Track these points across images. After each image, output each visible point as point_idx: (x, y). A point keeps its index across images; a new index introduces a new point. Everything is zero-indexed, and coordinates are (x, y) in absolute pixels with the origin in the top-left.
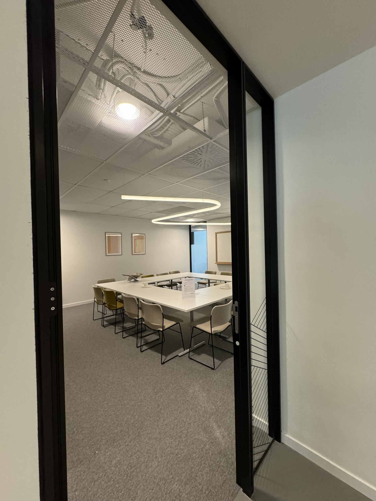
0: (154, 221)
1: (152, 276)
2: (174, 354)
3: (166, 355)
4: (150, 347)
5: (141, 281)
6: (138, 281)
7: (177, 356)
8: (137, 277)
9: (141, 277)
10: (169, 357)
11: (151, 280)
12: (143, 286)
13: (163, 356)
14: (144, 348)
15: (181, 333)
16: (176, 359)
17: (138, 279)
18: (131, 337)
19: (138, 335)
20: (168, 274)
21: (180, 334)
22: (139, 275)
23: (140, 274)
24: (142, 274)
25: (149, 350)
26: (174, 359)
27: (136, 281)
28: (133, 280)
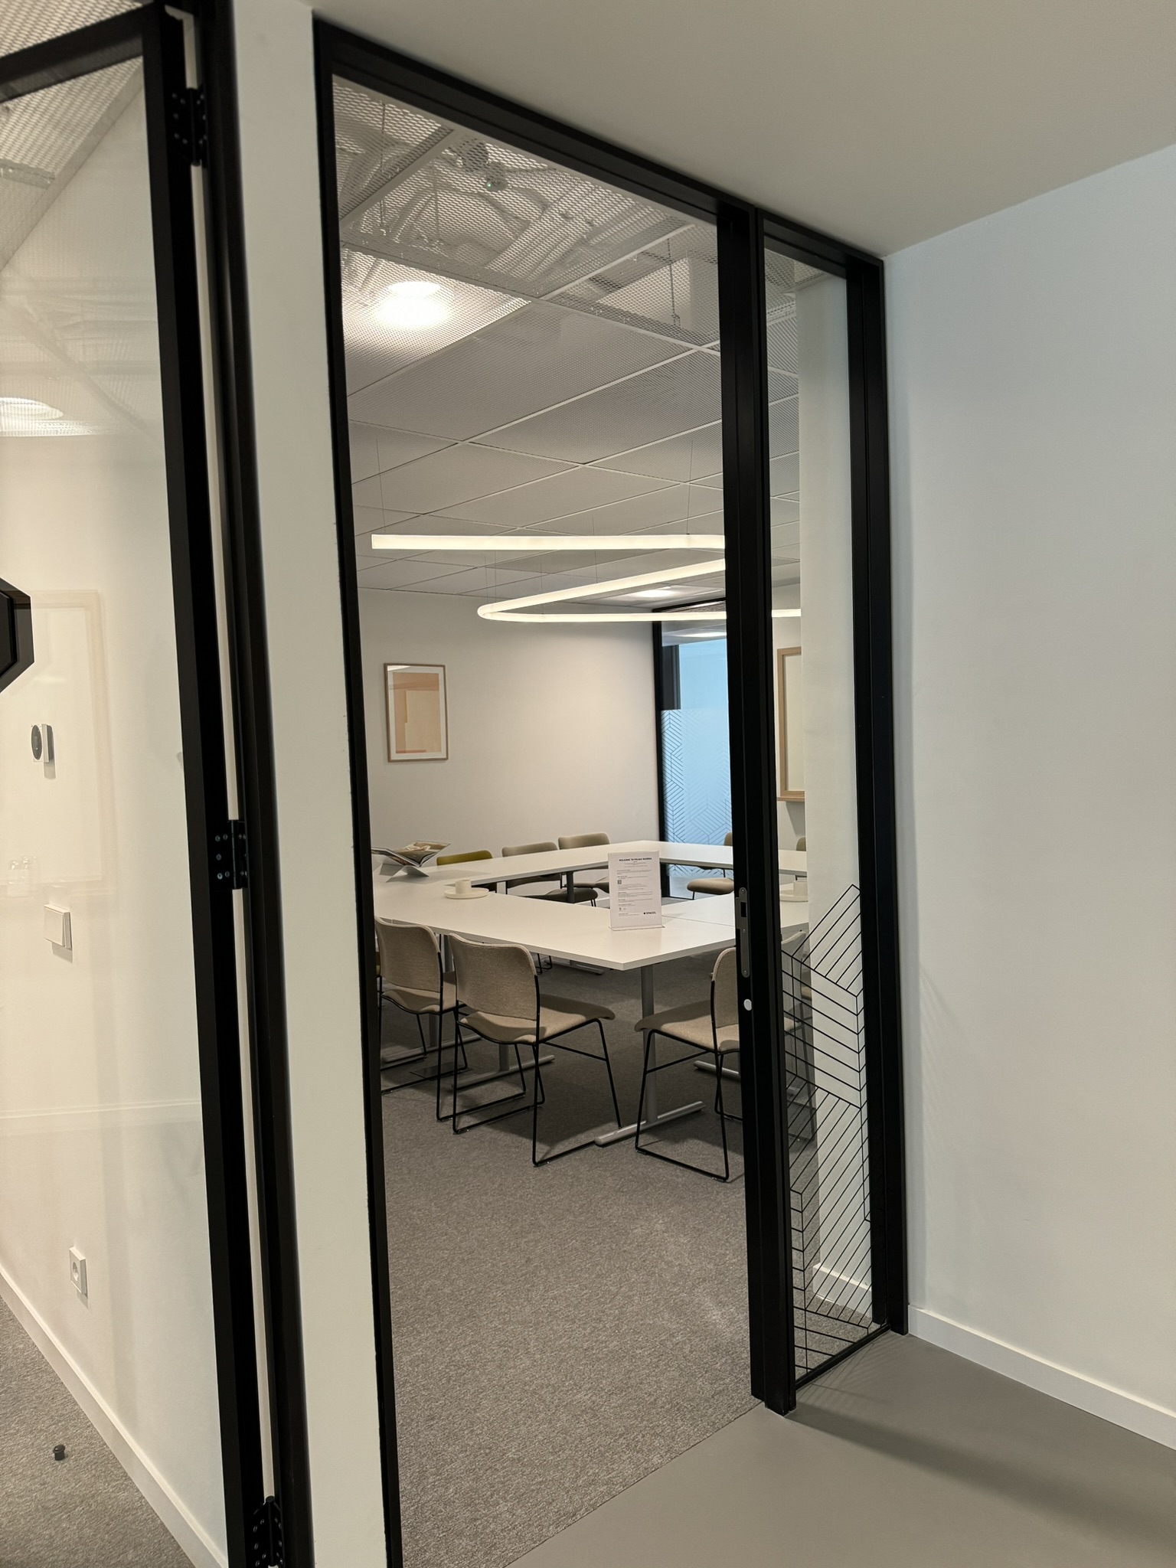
0: (487, 612)
1: (484, 856)
2: (583, 1138)
3: (552, 1143)
4: (485, 1119)
5: (437, 877)
6: (422, 876)
7: (593, 1143)
8: (419, 858)
9: (434, 859)
10: (559, 1149)
11: (480, 874)
12: (452, 891)
13: (537, 1144)
14: (465, 1121)
15: (607, 1060)
16: (589, 1152)
17: (422, 870)
18: (408, 1092)
19: (441, 1085)
20: (556, 849)
21: (605, 1062)
22: (428, 848)
23: (433, 847)
24: (440, 848)
25: (483, 1128)
26: (582, 1153)
27: (416, 876)
28: (402, 873)
